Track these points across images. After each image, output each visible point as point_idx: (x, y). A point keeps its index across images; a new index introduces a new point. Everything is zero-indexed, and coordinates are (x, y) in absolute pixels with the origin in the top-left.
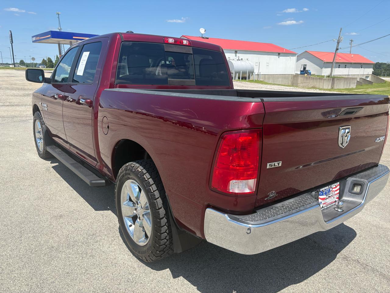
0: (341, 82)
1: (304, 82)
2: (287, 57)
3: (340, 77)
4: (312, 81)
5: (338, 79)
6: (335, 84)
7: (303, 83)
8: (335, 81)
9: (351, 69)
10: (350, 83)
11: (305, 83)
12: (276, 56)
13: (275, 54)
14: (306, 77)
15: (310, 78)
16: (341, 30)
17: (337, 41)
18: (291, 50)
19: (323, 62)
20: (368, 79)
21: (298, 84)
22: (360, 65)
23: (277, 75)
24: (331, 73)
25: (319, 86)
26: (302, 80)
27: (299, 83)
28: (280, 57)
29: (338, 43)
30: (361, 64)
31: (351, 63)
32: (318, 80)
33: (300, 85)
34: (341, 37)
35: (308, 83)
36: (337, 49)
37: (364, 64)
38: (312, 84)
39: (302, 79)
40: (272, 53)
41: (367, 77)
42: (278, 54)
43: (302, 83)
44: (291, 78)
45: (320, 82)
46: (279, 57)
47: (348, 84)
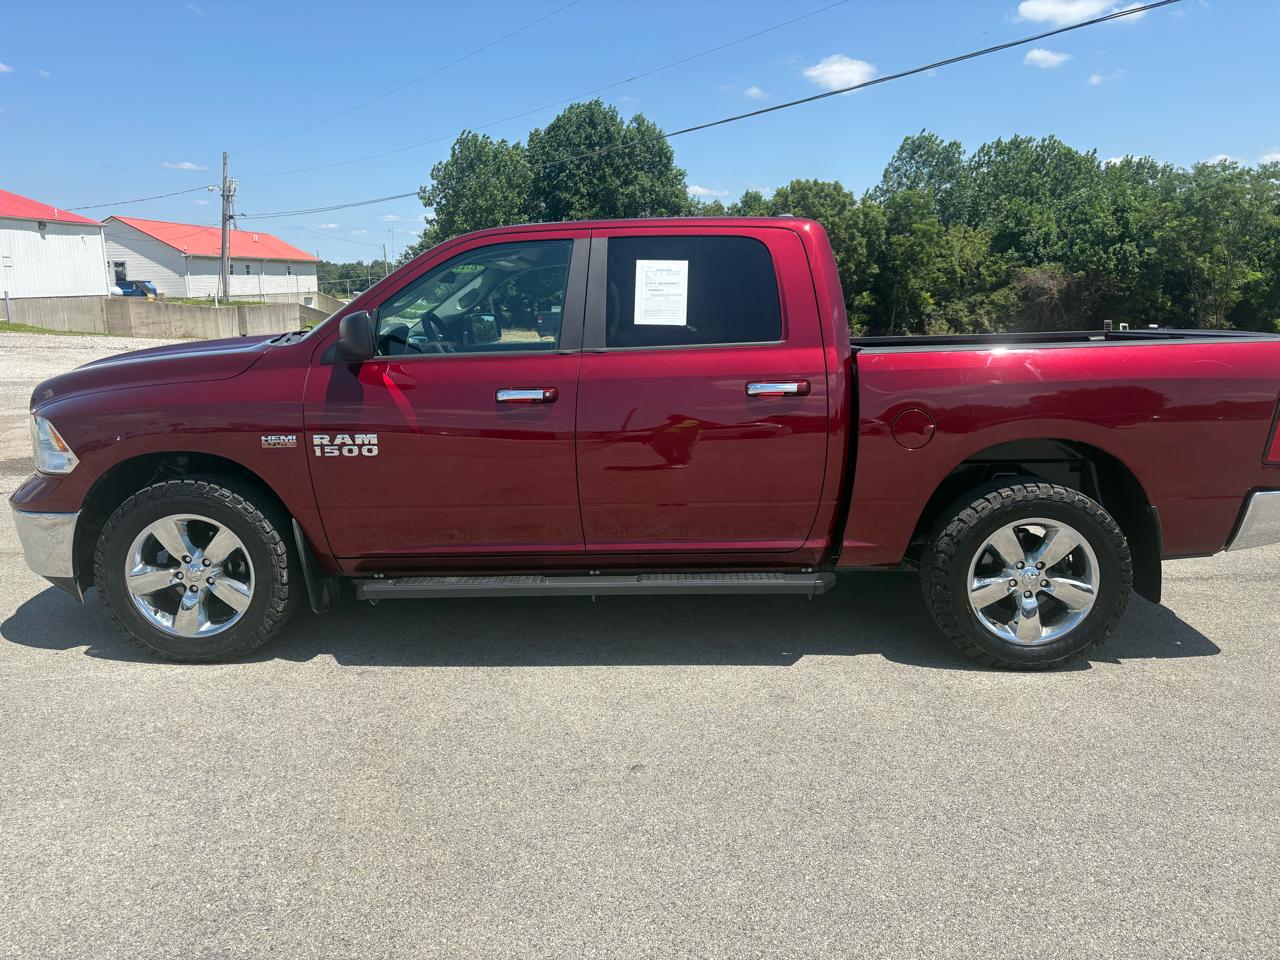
0: (262, 318)
1: (151, 320)
2: (71, 237)
3: (253, 303)
4: (177, 316)
5: (253, 309)
6: (248, 325)
7: (148, 324)
8: (247, 316)
9: (264, 277)
10: (284, 318)
11: (153, 323)
12: (31, 233)
13: (25, 223)
14: (151, 303)
15: (170, 308)
16: (225, 158)
17: (221, 193)
18: (77, 213)
19: (183, 255)
20: (312, 306)
21: (131, 328)
22: (283, 267)
23: (49, 301)
24: (225, 291)
25: (205, 332)
26: (144, 315)
27: (133, 324)
28: (46, 236)
29: (227, 197)
30: (286, 262)
31: (261, 261)
32: (198, 315)
33: (137, 330)
34: (228, 179)
35: (165, 323)
36: (227, 218)
37: (293, 262)
38: (180, 327)
39: (142, 310)
40: (15, 223)
41: (309, 300)
42: (37, 224)
43: (143, 324)
44: (102, 310)
45: (203, 319)
46: (43, 238)
47: (281, 323)
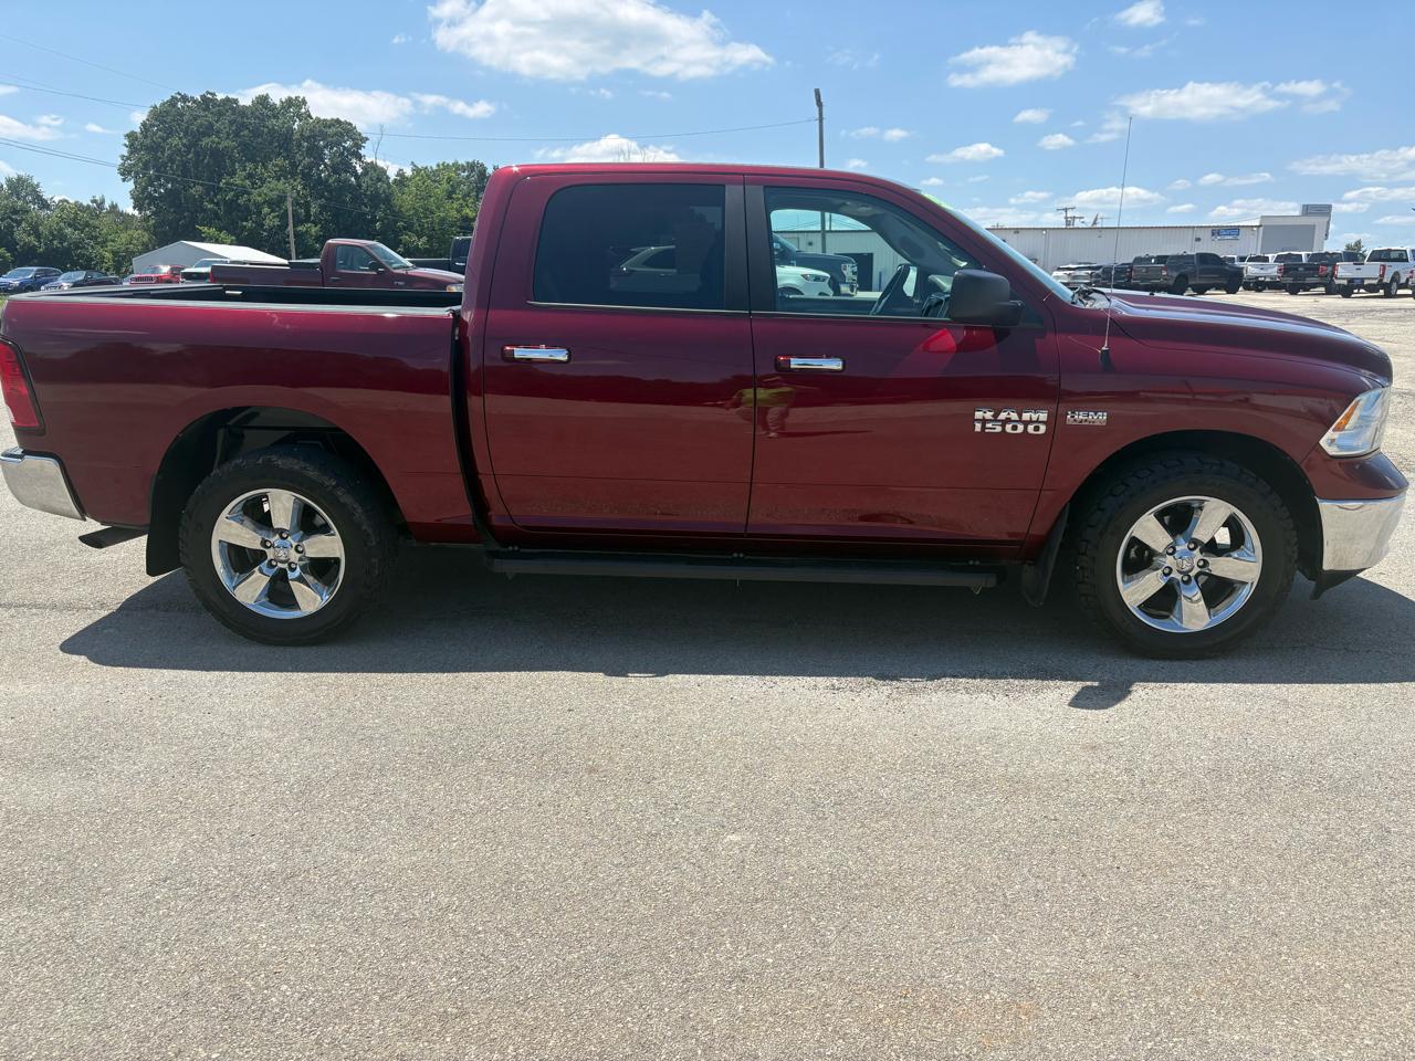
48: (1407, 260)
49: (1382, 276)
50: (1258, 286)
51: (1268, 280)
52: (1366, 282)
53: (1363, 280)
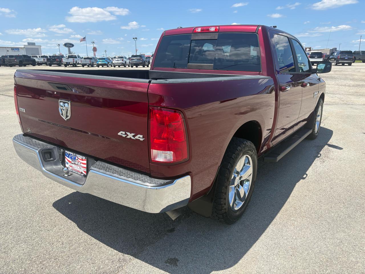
48: (77, 58)
49: (74, 61)
50: (40, 64)
51: (41, 62)
52: (71, 63)
53: (69, 63)
